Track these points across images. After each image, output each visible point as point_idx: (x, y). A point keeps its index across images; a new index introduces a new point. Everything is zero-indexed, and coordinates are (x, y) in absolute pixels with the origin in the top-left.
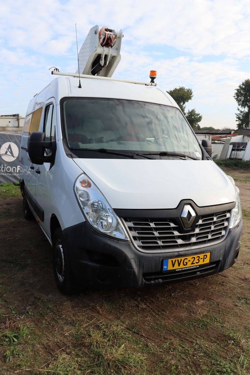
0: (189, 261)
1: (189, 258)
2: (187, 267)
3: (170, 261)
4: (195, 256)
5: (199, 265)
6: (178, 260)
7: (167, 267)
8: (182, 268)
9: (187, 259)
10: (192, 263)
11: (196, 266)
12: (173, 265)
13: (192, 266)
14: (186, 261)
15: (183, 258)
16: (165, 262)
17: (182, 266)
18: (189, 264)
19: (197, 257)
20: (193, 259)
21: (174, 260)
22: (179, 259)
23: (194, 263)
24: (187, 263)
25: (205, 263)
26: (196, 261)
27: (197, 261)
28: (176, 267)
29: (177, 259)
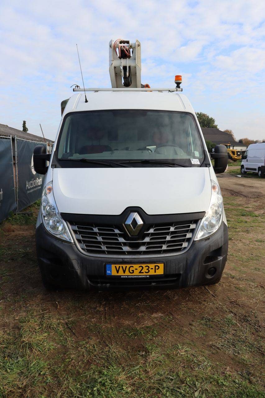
0: (136, 269)
1: (136, 266)
2: (134, 276)
3: (113, 266)
4: (144, 265)
5: (150, 275)
6: (122, 267)
7: (111, 272)
8: (128, 276)
9: (133, 267)
10: (140, 272)
11: (146, 275)
12: (118, 272)
13: (141, 275)
14: (131, 269)
15: (128, 266)
16: (108, 266)
17: (127, 273)
18: (136, 273)
19: (146, 266)
20: (141, 268)
21: (118, 266)
22: (124, 266)
23: (143, 273)
24: (133, 271)
25: (156, 273)
26: (145, 270)
27: (147, 271)
28: (121, 273)
29: (121, 265)
